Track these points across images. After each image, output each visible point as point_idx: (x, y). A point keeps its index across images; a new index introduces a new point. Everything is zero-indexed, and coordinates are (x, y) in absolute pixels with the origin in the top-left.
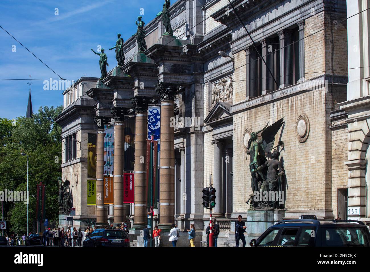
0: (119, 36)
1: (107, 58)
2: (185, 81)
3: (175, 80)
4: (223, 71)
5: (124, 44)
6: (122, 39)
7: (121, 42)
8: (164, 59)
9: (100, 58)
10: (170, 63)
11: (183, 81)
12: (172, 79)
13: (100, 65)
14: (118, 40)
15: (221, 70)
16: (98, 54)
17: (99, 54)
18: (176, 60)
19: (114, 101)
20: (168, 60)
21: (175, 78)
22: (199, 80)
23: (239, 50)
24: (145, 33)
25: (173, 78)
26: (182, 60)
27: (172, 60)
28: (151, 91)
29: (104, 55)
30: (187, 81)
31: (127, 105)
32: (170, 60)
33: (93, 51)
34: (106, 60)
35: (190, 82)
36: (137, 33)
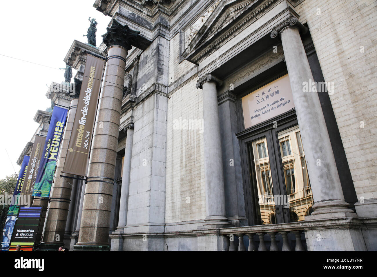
8: (122, 1)
10: (128, 10)
18: (136, 9)
27: (131, 6)
32: (129, 5)
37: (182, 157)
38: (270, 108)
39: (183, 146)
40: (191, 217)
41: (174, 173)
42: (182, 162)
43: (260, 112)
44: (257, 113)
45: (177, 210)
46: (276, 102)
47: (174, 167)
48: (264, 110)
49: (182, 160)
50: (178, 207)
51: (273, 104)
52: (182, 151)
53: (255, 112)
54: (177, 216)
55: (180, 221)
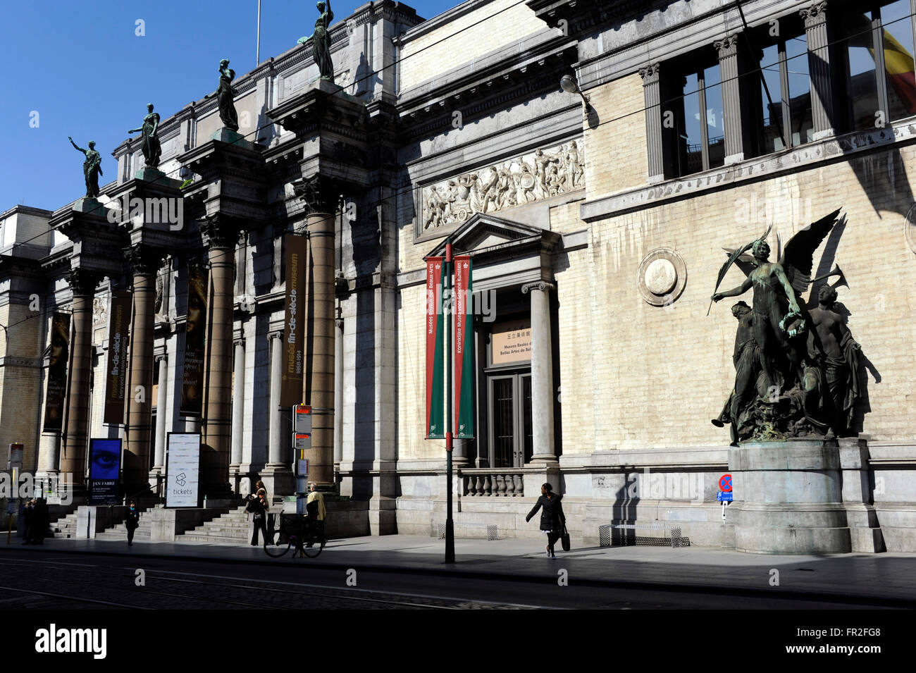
0: (151, 108)
1: (100, 159)
2: (357, 179)
3: (339, 174)
4: (467, 158)
5: (161, 124)
6: (157, 115)
7: (155, 121)
8: (324, 127)
9: (84, 159)
10: (333, 139)
11: (355, 179)
12: (335, 171)
13: (86, 171)
14: (148, 116)
15: (463, 155)
16: (81, 150)
17: (85, 152)
18: (344, 134)
19: (132, 233)
20: (330, 130)
21: (340, 171)
22: (388, 180)
23: (609, 78)
24: (236, 93)
25: (337, 169)
26: (356, 136)
27: (337, 133)
28: (245, 207)
29: (96, 154)
30: (361, 181)
31: (162, 242)
32: (334, 132)
33: (73, 144)
34: (100, 163)
35: (366, 185)
36: (220, 91)
37: (418, 383)
38: (520, 348)
39: (420, 369)
40: (430, 455)
41: (408, 401)
42: (419, 390)
43: (510, 350)
44: (507, 350)
45: (413, 445)
46: (525, 345)
47: (408, 393)
48: (514, 349)
49: (418, 387)
50: (413, 442)
51: (523, 345)
52: (418, 375)
53: (506, 347)
54: (413, 452)
55: (415, 458)
